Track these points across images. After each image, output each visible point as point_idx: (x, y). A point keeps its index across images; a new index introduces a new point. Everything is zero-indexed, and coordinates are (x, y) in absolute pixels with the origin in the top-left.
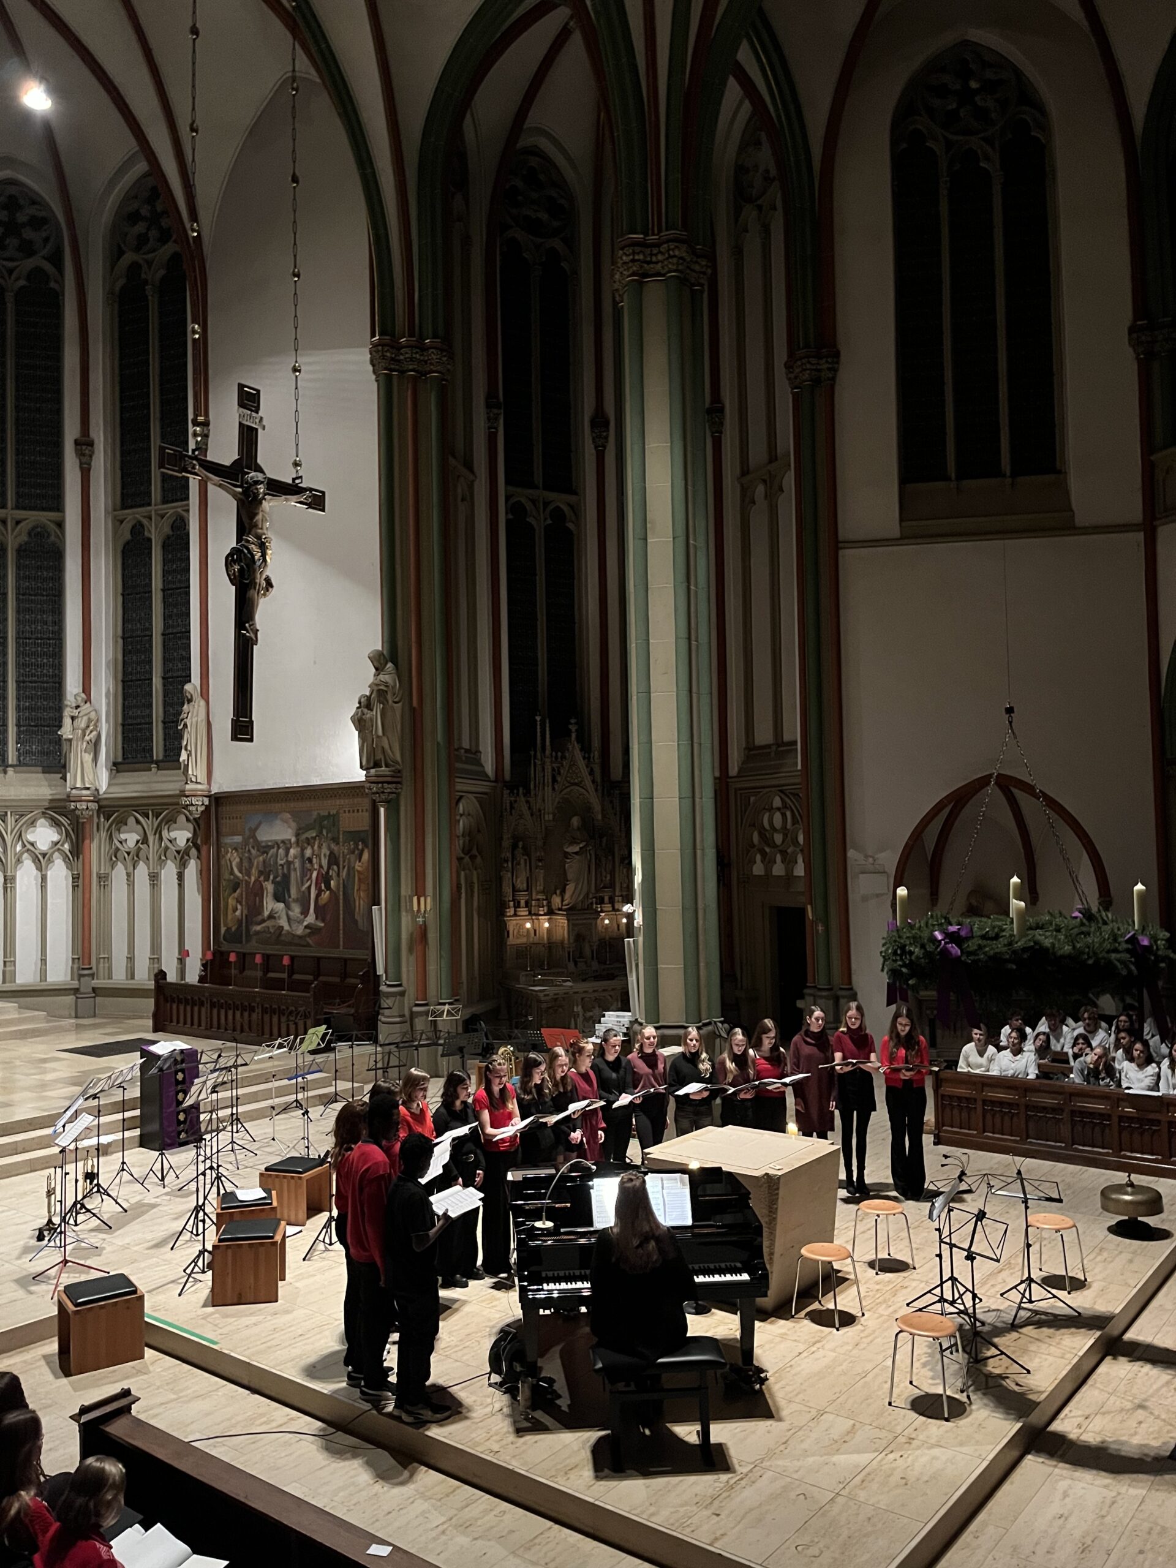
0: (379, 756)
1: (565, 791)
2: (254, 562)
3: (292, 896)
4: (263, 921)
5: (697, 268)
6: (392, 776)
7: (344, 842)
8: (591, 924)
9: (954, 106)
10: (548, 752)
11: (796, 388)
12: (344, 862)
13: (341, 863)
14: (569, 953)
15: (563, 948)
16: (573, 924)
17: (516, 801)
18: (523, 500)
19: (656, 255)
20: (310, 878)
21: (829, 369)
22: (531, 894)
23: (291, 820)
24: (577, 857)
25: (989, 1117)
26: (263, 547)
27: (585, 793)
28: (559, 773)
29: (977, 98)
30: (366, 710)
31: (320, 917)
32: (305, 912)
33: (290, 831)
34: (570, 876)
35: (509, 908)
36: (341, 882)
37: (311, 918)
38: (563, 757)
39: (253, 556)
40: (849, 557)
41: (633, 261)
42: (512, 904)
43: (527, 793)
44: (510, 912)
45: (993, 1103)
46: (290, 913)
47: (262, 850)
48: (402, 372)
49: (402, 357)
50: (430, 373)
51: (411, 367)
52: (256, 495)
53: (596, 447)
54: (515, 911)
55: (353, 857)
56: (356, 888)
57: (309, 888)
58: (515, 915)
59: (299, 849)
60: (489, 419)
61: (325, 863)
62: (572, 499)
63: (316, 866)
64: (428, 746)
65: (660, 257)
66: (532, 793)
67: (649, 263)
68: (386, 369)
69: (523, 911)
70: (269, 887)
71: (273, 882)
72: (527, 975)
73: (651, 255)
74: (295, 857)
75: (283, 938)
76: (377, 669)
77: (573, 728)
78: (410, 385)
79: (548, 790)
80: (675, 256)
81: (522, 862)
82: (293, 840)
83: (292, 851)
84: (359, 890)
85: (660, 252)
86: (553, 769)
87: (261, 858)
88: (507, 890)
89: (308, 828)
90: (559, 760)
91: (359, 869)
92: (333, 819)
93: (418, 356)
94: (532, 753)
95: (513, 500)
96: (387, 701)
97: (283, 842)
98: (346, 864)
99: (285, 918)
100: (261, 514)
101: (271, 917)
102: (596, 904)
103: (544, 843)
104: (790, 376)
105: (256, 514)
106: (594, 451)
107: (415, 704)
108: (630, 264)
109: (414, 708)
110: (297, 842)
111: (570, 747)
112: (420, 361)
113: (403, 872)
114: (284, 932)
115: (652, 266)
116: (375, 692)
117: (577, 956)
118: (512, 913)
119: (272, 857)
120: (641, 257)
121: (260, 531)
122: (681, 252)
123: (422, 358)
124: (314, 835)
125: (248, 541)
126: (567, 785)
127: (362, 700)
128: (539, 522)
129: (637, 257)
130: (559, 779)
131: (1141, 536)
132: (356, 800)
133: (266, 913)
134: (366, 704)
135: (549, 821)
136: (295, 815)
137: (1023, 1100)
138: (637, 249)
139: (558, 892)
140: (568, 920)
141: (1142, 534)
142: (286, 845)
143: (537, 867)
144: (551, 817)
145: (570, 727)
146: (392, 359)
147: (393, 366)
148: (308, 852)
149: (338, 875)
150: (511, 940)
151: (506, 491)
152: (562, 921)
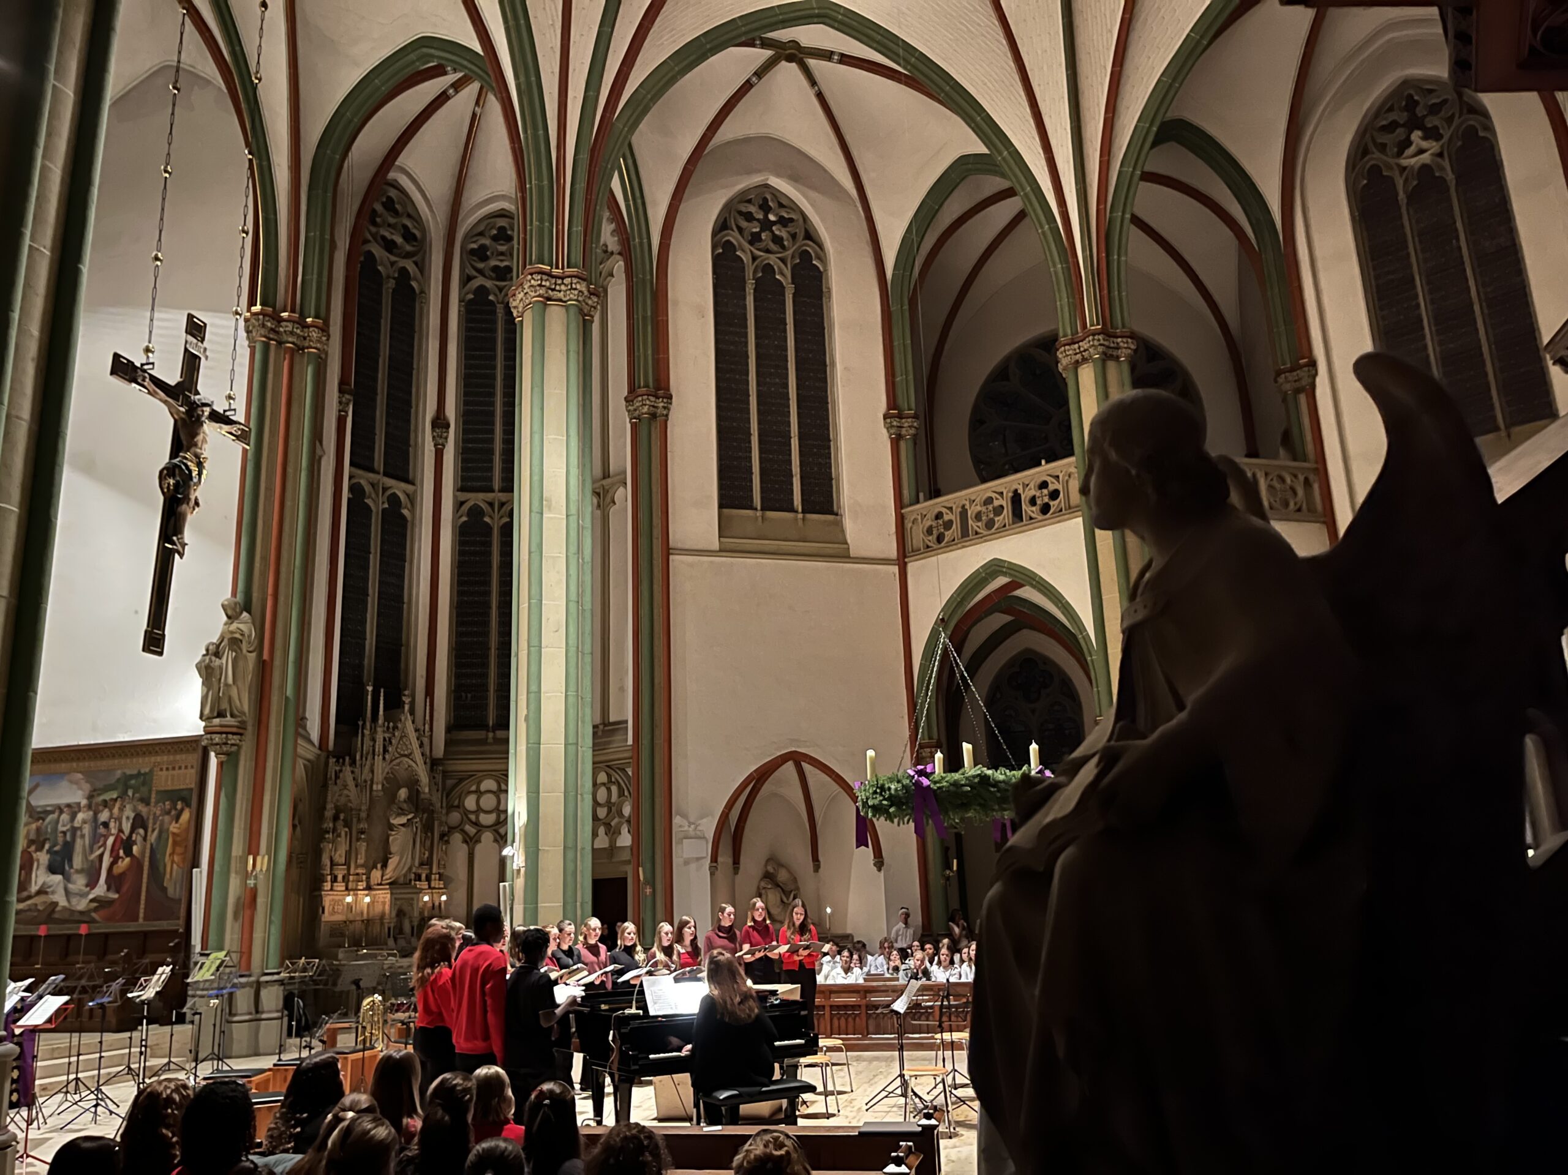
0: (225, 705)
1: (394, 763)
2: (191, 478)
3: (75, 866)
4: (29, 897)
5: (590, 302)
6: (238, 727)
7: (157, 803)
8: (412, 899)
9: (758, 230)
10: (380, 721)
11: (635, 418)
12: (154, 823)
13: (150, 825)
14: (389, 929)
15: (382, 924)
16: (396, 899)
17: (341, 771)
18: (363, 482)
19: (560, 285)
20: (104, 844)
21: (664, 408)
22: (349, 869)
23: (83, 782)
24: (403, 829)
25: (836, 1021)
26: (200, 465)
27: (414, 765)
28: (391, 743)
29: (774, 228)
30: (213, 658)
31: (113, 887)
32: (92, 884)
33: (80, 793)
34: (394, 848)
35: (327, 882)
36: (148, 846)
37: (100, 890)
38: (395, 728)
39: (190, 471)
40: (677, 561)
41: (540, 285)
42: (329, 878)
43: (353, 763)
44: (327, 886)
45: (839, 1007)
46: (70, 886)
47: (36, 816)
48: (280, 343)
49: (281, 329)
50: (308, 348)
51: (290, 339)
52: (199, 417)
53: (435, 445)
54: (332, 886)
55: (167, 818)
56: (169, 850)
57: (101, 856)
58: (332, 889)
59: (91, 813)
60: (340, 403)
61: (127, 827)
62: (409, 488)
63: (114, 831)
64: (275, 699)
65: (563, 287)
66: (358, 763)
67: (553, 290)
68: (265, 336)
69: (340, 886)
70: (43, 858)
71: (48, 852)
72: (346, 952)
73: (556, 284)
74: (84, 822)
75: (56, 916)
76: (229, 617)
77: (407, 700)
78: (287, 356)
79: (378, 759)
80: (576, 289)
81: (343, 834)
82: (84, 802)
83: (80, 816)
84: (172, 854)
85: (563, 283)
86: (385, 739)
87: (34, 826)
88: (326, 861)
89: (107, 789)
90: (391, 730)
91: (175, 830)
92: (145, 779)
93: (298, 331)
94: (360, 723)
95: (354, 481)
96: (241, 650)
97: (69, 806)
98: (157, 826)
99: (61, 891)
100: (202, 435)
101: (41, 892)
102: (415, 880)
103: (368, 815)
104: (630, 408)
105: (197, 434)
106: (433, 449)
107: (266, 656)
108: (538, 288)
109: (264, 661)
110: (89, 807)
111: (403, 718)
112: (298, 336)
113: (236, 831)
114: (58, 909)
115: (555, 293)
116: (226, 641)
117: (397, 932)
118: (329, 888)
119: (49, 823)
120: (548, 284)
121: (198, 451)
122: (582, 287)
123: (301, 334)
124: (115, 796)
125: (186, 458)
126: (398, 756)
127: (211, 647)
128: (377, 505)
129: (544, 283)
130: (390, 749)
131: (896, 569)
132: (178, 757)
133: (34, 888)
134: (215, 651)
135: (377, 791)
136: (89, 775)
137: (864, 1001)
138: (545, 277)
139: (379, 866)
140: (392, 894)
141: (897, 567)
142: (73, 809)
143: (358, 839)
144: (380, 787)
145: (404, 698)
146: (272, 329)
147: (271, 336)
148: (104, 816)
149: (145, 839)
150: (326, 917)
151: (350, 472)
152: (384, 896)
